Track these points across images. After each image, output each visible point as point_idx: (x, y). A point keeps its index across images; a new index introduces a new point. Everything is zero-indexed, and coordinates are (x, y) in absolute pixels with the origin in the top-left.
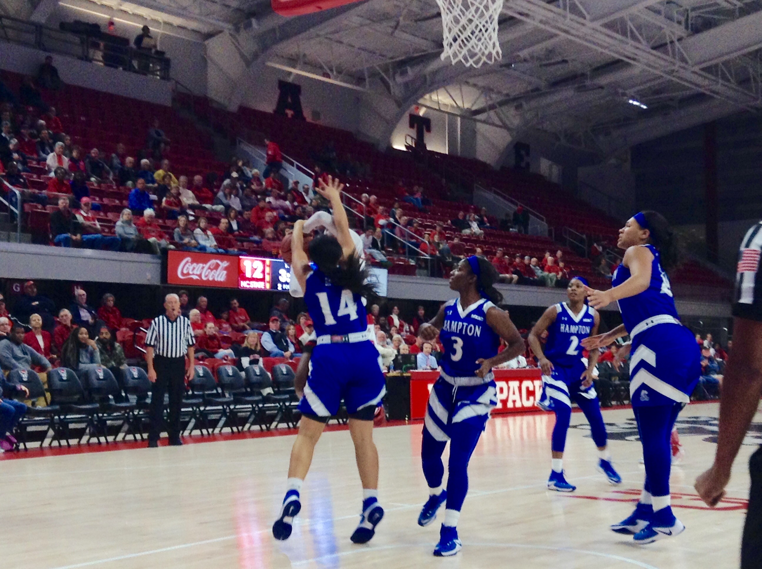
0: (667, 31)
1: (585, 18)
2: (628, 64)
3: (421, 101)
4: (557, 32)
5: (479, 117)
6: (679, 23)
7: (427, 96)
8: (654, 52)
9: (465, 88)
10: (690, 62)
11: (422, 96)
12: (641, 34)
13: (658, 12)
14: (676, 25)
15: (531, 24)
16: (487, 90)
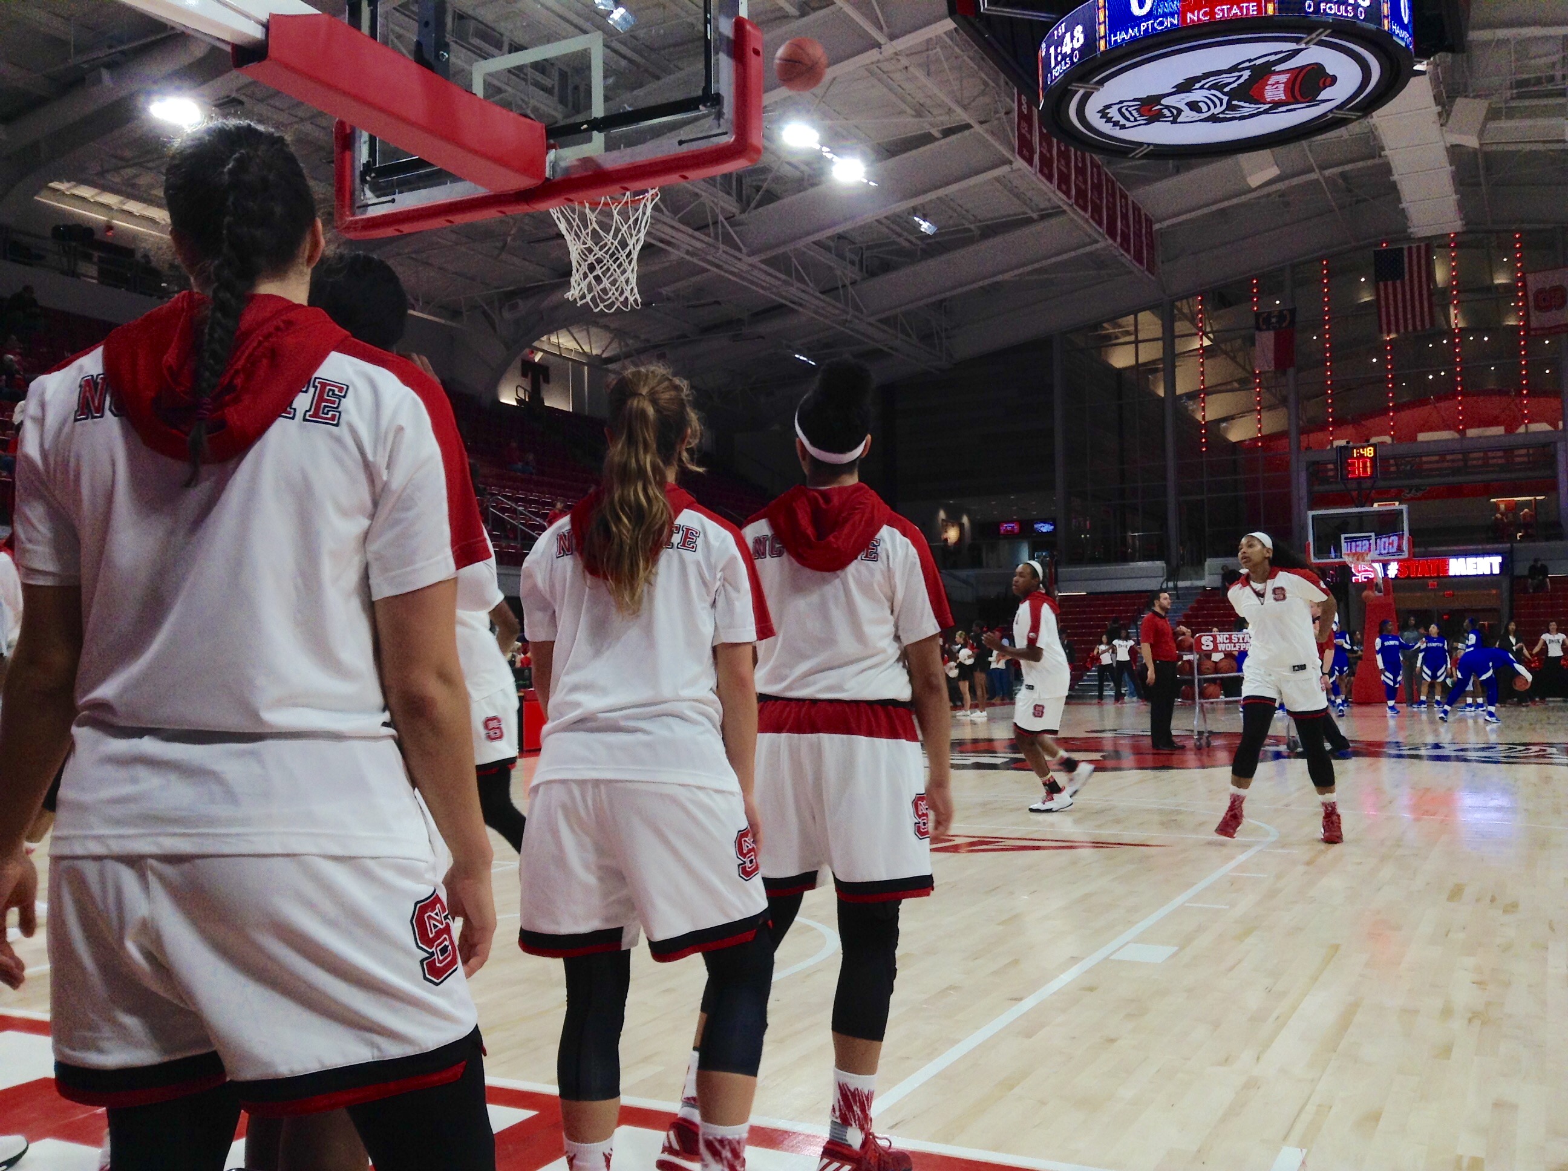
0: (839, 273)
1: (740, 250)
2: (793, 310)
3: (536, 344)
4: (709, 267)
5: (611, 366)
6: (852, 263)
7: (544, 338)
8: (822, 297)
9: (593, 330)
10: (865, 311)
11: (538, 338)
12: (808, 275)
13: (828, 249)
14: (849, 266)
15: (675, 254)
16: (619, 334)
